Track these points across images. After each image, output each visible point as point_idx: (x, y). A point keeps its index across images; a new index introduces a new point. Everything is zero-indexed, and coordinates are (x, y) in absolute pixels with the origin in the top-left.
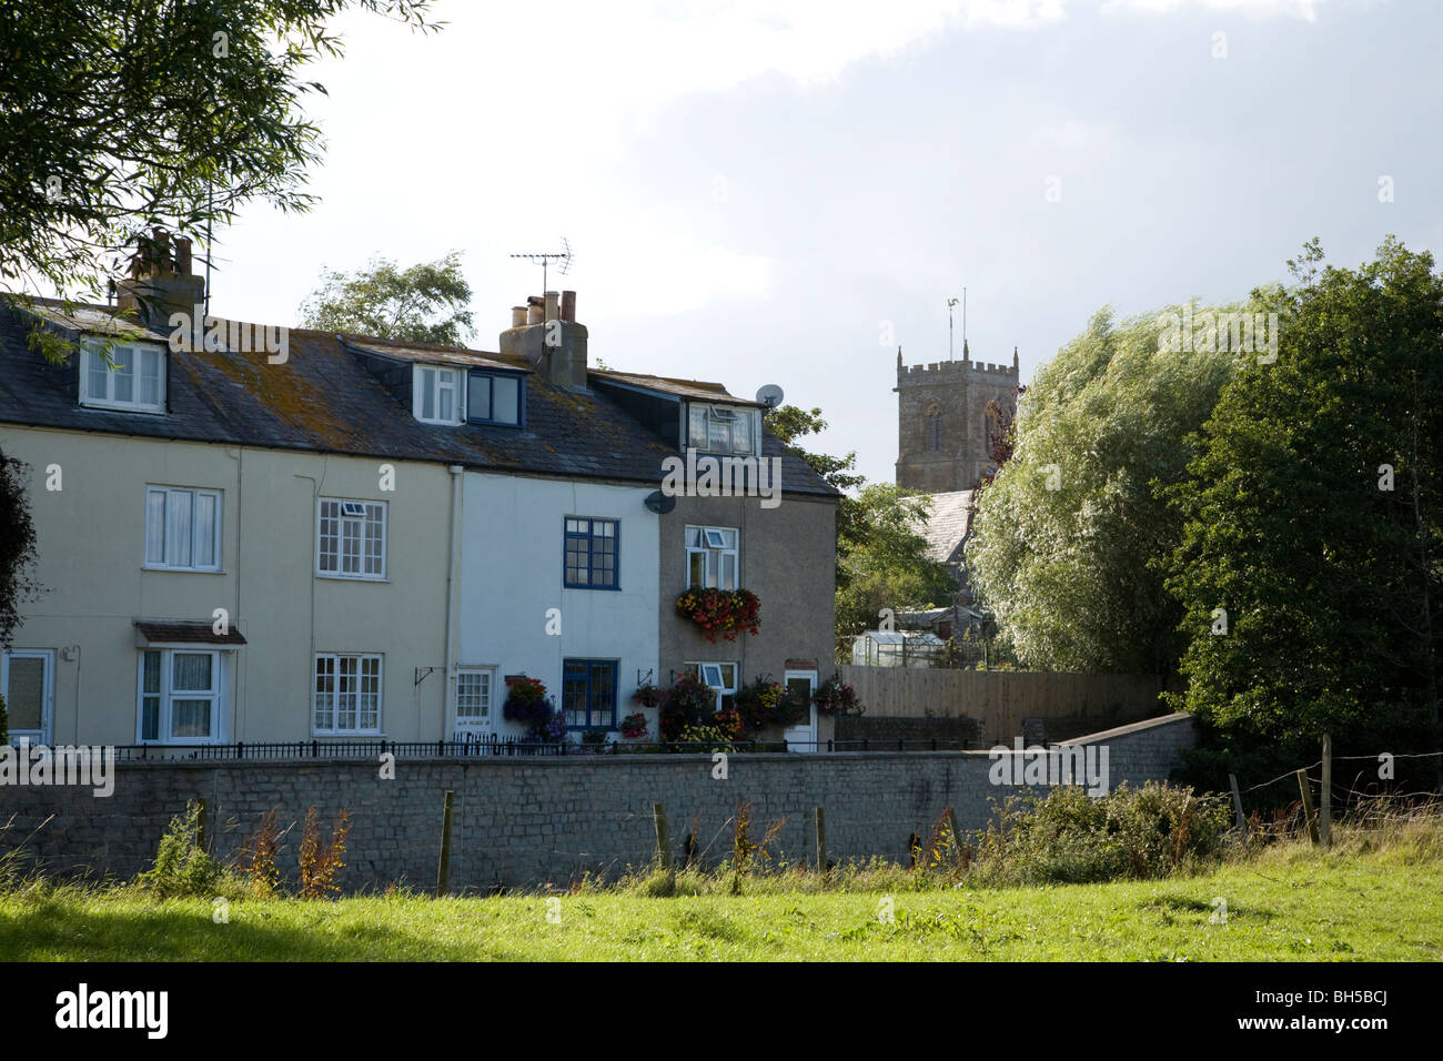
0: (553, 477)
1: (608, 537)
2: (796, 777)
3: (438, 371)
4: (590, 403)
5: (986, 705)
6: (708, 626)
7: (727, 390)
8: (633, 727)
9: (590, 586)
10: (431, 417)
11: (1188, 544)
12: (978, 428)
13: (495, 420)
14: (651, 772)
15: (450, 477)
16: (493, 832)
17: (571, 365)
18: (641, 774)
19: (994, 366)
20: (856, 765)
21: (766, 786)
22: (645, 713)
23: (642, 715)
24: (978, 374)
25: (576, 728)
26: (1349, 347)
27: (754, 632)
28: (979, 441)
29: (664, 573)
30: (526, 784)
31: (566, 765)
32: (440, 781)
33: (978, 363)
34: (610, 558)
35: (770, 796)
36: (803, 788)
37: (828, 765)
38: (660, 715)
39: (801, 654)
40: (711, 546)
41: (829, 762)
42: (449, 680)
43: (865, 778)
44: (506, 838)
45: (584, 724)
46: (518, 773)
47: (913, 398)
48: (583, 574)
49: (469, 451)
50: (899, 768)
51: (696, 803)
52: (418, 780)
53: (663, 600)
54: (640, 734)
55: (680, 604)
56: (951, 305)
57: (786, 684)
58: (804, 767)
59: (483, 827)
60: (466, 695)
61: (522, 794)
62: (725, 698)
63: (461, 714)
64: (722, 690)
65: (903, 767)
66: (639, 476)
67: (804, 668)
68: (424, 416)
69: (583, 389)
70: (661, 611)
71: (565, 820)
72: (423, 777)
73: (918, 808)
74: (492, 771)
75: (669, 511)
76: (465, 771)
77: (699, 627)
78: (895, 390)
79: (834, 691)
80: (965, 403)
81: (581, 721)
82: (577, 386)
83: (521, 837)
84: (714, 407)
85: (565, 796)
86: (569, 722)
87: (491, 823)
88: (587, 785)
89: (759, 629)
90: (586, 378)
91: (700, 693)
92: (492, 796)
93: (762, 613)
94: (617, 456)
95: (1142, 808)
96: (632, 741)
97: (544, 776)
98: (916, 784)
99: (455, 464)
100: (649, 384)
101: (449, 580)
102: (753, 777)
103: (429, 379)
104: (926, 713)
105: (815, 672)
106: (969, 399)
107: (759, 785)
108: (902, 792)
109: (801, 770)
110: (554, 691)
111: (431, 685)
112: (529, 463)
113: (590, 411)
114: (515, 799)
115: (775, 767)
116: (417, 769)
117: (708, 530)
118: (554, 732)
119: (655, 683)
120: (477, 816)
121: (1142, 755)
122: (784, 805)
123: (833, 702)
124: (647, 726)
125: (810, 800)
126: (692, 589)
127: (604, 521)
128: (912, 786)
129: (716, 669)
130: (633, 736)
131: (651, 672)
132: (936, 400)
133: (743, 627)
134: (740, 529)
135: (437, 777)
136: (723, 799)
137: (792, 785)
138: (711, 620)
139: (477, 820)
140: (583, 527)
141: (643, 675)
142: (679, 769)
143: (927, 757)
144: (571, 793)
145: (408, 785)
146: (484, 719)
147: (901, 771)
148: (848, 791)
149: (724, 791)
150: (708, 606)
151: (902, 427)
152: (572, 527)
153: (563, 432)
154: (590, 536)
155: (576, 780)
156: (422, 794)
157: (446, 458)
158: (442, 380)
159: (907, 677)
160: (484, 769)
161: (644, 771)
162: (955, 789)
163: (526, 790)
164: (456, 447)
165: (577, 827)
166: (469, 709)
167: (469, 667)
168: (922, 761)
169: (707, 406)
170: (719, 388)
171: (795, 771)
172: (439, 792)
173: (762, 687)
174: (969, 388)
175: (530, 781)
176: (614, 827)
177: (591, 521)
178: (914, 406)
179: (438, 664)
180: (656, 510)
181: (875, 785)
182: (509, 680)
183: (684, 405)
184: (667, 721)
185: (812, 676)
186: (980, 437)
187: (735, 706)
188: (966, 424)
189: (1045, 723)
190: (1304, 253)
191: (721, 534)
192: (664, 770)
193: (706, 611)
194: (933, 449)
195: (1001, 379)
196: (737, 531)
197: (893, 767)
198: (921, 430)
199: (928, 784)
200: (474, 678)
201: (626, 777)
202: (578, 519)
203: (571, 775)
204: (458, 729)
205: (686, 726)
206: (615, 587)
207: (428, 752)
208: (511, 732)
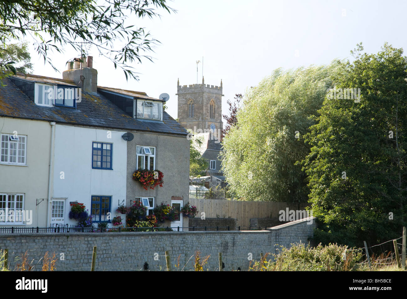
0: (88, 127)
1: (108, 150)
2: (182, 240)
3: (44, 86)
4: (99, 99)
5: (238, 213)
6: (145, 183)
7: (147, 95)
8: (116, 221)
9: (102, 168)
10: (41, 103)
11: (311, 155)
12: (207, 109)
13: (65, 105)
14: (133, 239)
15: (50, 126)
16: (77, 261)
17: (91, 84)
18: (129, 239)
19: (213, 86)
20: (203, 236)
21: (172, 244)
22: (121, 216)
23: (120, 217)
24: (208, 89)
25: (95, 222)
26: (372, 83)
27: (161, 186)
28: (208, 114)
29: (128, 163)
30: (89, 243)
31: (103, 236)
32: (59, 242)
33: (207, 85)
34: (109, 158)
35: (173, 248)
36: (185, 245)
37: (194, 236)
38: (126, 217)
39: (177, 194)
40: (146, 153)
41: (194, 235)
42: (49, 204)
43: (206, 241)
44: (81, 264)
45: (98, 220)
46: (86, 239)
47: (183, 98)
48: (99, 163)
49: (57, 117)
50: (217, 237)
51: (148, 250)
52: (51, 242)
53: (128, 173)
54: (120, 224)
55: (134, 175)
56: (197, 63)
57: (172, 205)
58: (185, 237)
59: (73, 260)
60: (55, 209)
61: (87, 247)
62: (150, 211)
63: (53, 216)
64: (149, 207)
65: (218, 237)
66: (120, 127)
67: (178, 199)
68: (38, 103)
69: (96, 93)
70: (127, 178)
71: (102, 257)
72: (52, 241)
73: (224, 252)
74: (76, 239)
75: (130, 141)
76: (67, 238)
77: (141, 184)
78: (176, 94)
79: (189, 208)
80: (203, 100)
81: (98, 219)
82: (94, 93)
83: (87, 263)
84: (146, 101)
85: (103, 248)
86: (93, 219)
87: (76, 258)
88: (110, 244)
89: (163, 185)
90: (96, 90)
91: (142, 208)
92: (77, 248)
93: (164, 179)
94: (111, 119)
95: (329, 253)
96: (116, 227)
97: (95, 240)
98: (223, 243)
99: (52, 121)
100: (121, 92)
101: (50, 166)
102: (168, 240)
103: (41, 88)
104: (217, 216)
105: (182, 201)
106: (204, 98)
107: (170, 244)
108: (218, 246)
109: (184, 238)
110: (88, 208)
111: (43, 205)
112: (79, 121)
113: (99, 102)
114: (85, 249)
115: (175, 237)
116: (50, 238)
117: (145, 147)
118: (88, 223)
119: (125, 205)
120: (71, 255)
121: (299, 233)
122: (178, 251)
123: (189, 212)
124: (122, 221)
125: (187, 249)
126: (139, 170)
127: (107, 144)
128: (222, 244)
129: (147, 199)
130: (117, 225)
131: (124, 201)
132: (192, 99)
133: (157, 184)
134: (156, 147)
135: (57, 241)
136: (157, 249)
137: (181, 243)
138: (146, 181)
139: (71, 257)
140: (99, 146)
141: (121, 202)
142: (142, 237)
143: (226, 233)
144: (105, 246)
145: (47, 244)
146: (62, 218)
147: (218, 238)
148: (200, 246)
149: (158, 246)
150: (145, 176)
151: (179, 108)
152: (95, 146)
153: (90, 110)
154: (102, 149)
155: (107, 241)
156: (52, 247)
157: (49, 119)
158: (45, 89)
159: (210, 203)
160: (74, 238)
161: (130, 238)
162: (236, 245)
163: (89, 246)
164: (52, 114)
165: (106, 259)
166: (56, 215)
167: (56, 199)
168: (225, 234)
169: (143, 101)
170: (144, 94)
171: (182, 238)
172: (58, 246)
173: (163, 206)
174: (204, 94)
175: (91, 242)
176: (120, 259)
177: (102, 144)
178: (183, 101)
179: (45, 197)
180: (126, 140)
181: (209, 244)
182: (71, 204)
183: (135, 100)
184: (129, 219)
185: (181, 202)
186: (208, 113)
187: (153, 213)
188: (203, 107)
189: (258, 220)
190: (357, 48)
191: (149, 149)
192: (137, 238)
193: (144, 178)
194: (190, 117)
195: (216, 91)
196: (155, 148)
197: (215, 237)
198: (186, 110)
199: (227, 243)
200: (58, 203)
201: (124, 241)
202: (97, 143)
203: (105, 240)
204: (52, 222)
205: (137, 221)
206: (111, 168)
207: (42, 231)
208: (72, 223)
